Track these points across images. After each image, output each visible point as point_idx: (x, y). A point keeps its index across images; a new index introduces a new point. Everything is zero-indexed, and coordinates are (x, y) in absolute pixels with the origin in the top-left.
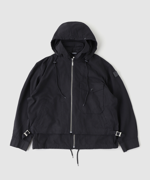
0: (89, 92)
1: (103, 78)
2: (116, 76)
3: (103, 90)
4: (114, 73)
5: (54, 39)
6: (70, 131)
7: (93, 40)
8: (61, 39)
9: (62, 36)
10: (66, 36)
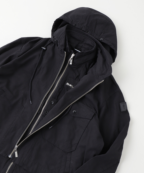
0: (68, 112)
1: (99, 104)
2: (123, 110)
3: (89, 120)
5: (62, 18)
6: (10, 154)
7: (112, 47)
8: (69, 23)
9: (74, 21)
10: (79, 23)
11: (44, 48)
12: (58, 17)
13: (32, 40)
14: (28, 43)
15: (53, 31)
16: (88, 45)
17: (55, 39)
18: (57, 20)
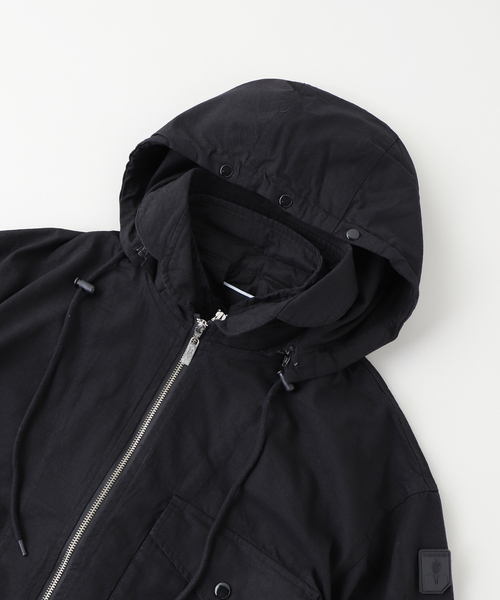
0: (194, 591)
2: (428, 585)
4: (426, 561)
5: (162, 141)
7: (402, 269)
8: (199, 162)
9: (219, 150)
10: (244, 160)
11: (88, 287)
12: (146, 134)
13: (29, 246)
14: (8, 258)
15: (128, 199)
16: (291, 263)
17: (139, 244)
18: (140, 147)
